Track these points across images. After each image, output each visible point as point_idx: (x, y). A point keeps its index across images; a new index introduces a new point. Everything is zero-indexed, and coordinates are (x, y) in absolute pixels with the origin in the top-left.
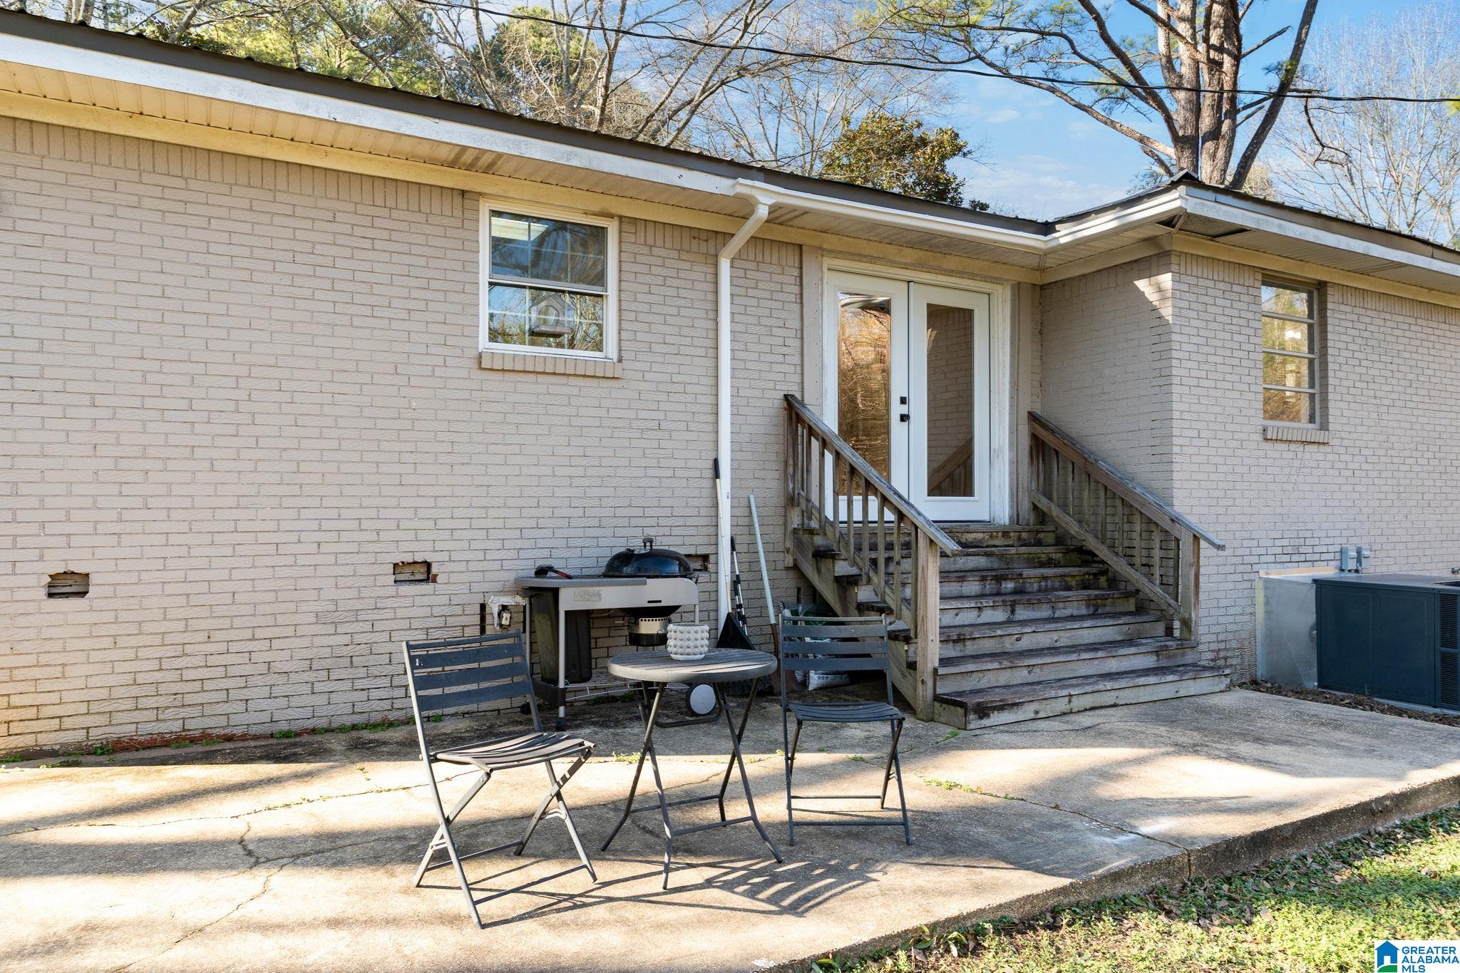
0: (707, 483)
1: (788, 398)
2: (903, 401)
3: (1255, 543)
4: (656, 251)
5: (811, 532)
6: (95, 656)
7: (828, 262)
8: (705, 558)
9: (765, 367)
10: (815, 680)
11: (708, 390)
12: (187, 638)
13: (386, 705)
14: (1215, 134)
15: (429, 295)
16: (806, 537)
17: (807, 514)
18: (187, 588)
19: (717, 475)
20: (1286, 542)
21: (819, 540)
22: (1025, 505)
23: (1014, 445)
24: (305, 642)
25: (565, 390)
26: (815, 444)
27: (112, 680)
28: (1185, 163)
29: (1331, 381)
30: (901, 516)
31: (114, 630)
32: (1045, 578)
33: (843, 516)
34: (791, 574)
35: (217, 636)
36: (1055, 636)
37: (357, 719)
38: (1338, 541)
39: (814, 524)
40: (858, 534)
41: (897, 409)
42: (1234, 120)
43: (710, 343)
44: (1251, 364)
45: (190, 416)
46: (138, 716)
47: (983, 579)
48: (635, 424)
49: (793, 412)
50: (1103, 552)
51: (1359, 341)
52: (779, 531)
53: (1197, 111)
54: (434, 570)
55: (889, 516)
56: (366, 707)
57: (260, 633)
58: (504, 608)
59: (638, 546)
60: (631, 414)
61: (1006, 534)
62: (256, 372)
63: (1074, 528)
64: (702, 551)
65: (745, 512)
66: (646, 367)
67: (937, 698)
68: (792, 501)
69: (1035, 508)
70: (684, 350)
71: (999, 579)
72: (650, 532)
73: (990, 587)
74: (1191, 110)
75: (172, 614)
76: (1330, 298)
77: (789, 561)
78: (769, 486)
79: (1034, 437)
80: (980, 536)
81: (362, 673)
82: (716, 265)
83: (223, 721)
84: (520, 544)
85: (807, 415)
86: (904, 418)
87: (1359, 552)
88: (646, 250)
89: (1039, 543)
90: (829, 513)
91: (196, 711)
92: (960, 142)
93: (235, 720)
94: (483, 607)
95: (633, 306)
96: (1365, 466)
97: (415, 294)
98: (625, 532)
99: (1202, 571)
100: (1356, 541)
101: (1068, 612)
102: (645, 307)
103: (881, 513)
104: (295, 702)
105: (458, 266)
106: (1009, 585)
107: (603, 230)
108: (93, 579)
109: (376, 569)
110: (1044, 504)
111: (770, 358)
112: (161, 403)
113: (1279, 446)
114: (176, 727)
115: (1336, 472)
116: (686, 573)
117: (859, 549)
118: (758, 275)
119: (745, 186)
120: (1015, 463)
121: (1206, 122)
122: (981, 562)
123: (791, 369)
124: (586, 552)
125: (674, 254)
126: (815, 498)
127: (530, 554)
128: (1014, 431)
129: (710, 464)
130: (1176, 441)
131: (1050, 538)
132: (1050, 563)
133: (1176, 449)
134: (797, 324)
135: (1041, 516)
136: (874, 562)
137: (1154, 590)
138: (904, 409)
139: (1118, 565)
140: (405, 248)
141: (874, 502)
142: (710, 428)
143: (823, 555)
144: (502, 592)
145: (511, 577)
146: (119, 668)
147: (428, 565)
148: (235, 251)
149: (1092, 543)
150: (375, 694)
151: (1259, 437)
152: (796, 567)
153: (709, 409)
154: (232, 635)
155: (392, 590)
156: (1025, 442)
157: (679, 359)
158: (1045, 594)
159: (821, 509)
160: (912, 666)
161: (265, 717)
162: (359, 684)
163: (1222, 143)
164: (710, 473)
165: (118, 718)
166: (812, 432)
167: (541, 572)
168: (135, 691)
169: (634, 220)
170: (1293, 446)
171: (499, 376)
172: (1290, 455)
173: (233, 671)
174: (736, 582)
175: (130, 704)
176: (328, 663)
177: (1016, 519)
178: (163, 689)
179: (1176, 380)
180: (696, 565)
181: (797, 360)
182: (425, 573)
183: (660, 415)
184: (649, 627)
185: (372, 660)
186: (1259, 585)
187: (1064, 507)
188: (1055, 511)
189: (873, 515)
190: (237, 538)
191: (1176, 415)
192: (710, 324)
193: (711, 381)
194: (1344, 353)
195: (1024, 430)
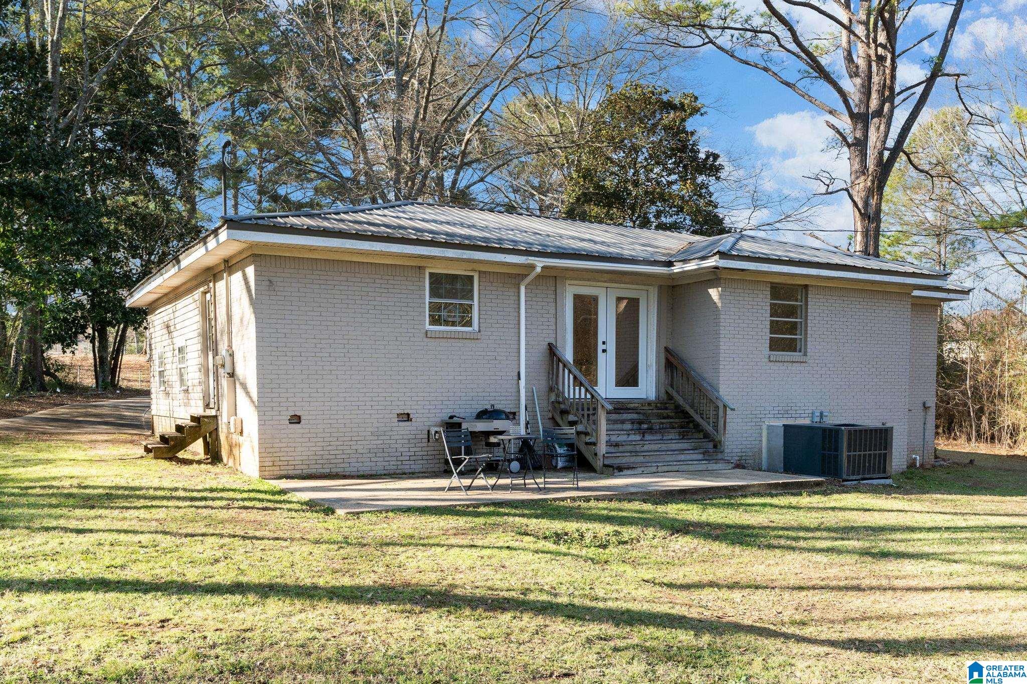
0: (515, 382)
1: (550, 345)
2: (604, 343)
3: (763, 409)
4: (494, 284)
5: (559, 403)
6: (304, 445)
7: (568, 282)
8: (514, 414)
9: (540, 331)
10: (560, 465)
11: (515, 342)
12: (331, 439)
13: (395, 467)
14: (879, 113)
15: (408, 309)
16: (557, 405)
17: (557, 395)
18: (330, 421)
19: (519, 378)
20: (780, 408)
21: (562, 406)
22: (663, 390)
23: (658, 362)
24: (368, 442)
25: (459, 344)
26: (561, 365)
27: (309, 453)
28: (859, 134)
29: (809, 332)
30: (593, 396)
31: (309, 435)
32: (663, 423)
33: (572, 397)
34: (551, 421)
35: (340, 439)
36: (660, 446)
37: (385, 472)
38: (811, 408)
39: (561, 400)
40: (577, 404)
41: (601, 347)
42: (892, 103)
43: (516, 322)
44: (763, 326)
45: (330, 359)
46: (317, 466)
47: (633, 423)
48: (486, 358)
49: (552, 351)
50: (692, 412)
51: (827, 312)
52: (546, 402)
53: (867, 93)
54: (411, 416)
55: (589, 396)
56: (388, 467)
57: (353, 439)
58: (436, 432)
59: (488, 407)
60: (484, 353)
61: (649, 404)
62: (351, 342)
63: (681, 402)
64: (513, 411)
65: (530, 394)
66: (490, 333)
67: (605, 466)
68: (551, 389)
69: (667, 392)
70: (505, 326)
71: (640, 423)
72: (492, 402)
73: (636, 426)
74: (864, 93)
75: (326, 430)
76: (810, 292)
77: (550, 415)
78: (542, 384)
79: (667, 360)
80: (636, 405)
81: (387, 455)
82: (519, 288)
83: (342, 470)
84: (442, 407)
85: (558, 353)
86: (604, 351)
87: (821, 413)
88: (489, 284)
89: (666, 409)
90: (566, 395)
91: (334, 466)
92: (698, 104)
93: (346, 470)
94: (429, 431)
95: (485, 308)
96: (829, 372)
97: (403, 309)
98: (482, 402)
99: (728, 420)
100: (822, 408)
101: (670, 437)
102: (490, 309)
103: (586, 395)
104: (366, 464)
105: (418, 296)
106: (645, 426)
107: (472, 277)
108: (302, 418)
109: (391, 416)
110: (670, 390)
111: (542, 327)
112: (321, 355)
113: (778, 364)
114: (328, 471)
115: (810, 376)
116: (507, 418)
117: (577, 409)
118: (537, 291)
119: (531, 260)
120: (658, 371)
121: (874, 103)
122: (635, 416)
123: (551, 332)
124: (467, 411)
125: (501, 285)
126: (561, 388)
127: (446, 411)
128: (658, 357)
129: (516, 374)
130: (721, 363)
131: (672, 406)
132: (668, 417)
133: (721, 367)
134: (554, 312)
135: (670, 397)
136: (583, 415)
137: (709, 429)
138: (604, 347)
139: (697, 418)
140: (399, 291)
141: (583, 390)
142: (516, 358)
143: (564, 412)
144: (436, 426)
145: (439, 420)
146: (311, 449)
147: (408, 415)
148: (342, 297)
149: (688, 408)
150: (392, 463)
151: (767, 360)
152: (553, 418)
153: (516, 350)
154: (345, 439)
155: (396, 424)
156: (663, 361)
157: (504, 330)
158: (662, 430)
159: (563, 393)
160: (596, 454)
161: (355, 469)
162: (386, 459)
163: (884, 120)
164: (516, 378)
165: (311, 466)
166: (559, 360)
167: (451, 417)
168: (316, 457)
169: (485, 272)
170: (785, 364)
171: (433, 340)
172: (784, 368)
173: (345, 452)
174: (527, 424)
175: (314, 462)
176: (375, 451)
177: (658, 397)
178: (324, 457)
179: (722, 336)
180: (511, 417)
181: (554, 327)
182: (407, 417)
183: (496, 354)
184: (493, 440)
185: (390, 450)
186: (764, 427)
187: (678, 392)
188: (675, 394)
189: (583, 396)
190: (346, 403)
191: (722, 351)
192: (516, 314)
193: (517, 338)
194: (818, 318)
195: (663, 356)
